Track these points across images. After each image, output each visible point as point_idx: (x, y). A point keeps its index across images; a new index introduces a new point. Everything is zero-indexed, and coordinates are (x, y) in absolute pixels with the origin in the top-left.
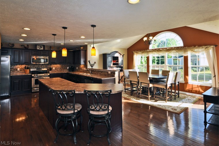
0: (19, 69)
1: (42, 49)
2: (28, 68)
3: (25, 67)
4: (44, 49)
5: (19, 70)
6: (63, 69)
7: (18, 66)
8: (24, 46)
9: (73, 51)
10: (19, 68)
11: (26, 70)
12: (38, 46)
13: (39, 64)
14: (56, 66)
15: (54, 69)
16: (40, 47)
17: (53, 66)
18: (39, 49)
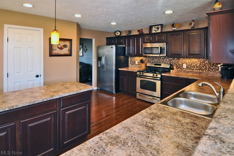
0: (136, 62)
4: (162, 31)
5: (137, 64)
7: (136, 58)
12: (153, 27)
14: (189, 62)
15: (186, 68)
16: (157, 28)
17: (183, 62)
18: (156, 32)
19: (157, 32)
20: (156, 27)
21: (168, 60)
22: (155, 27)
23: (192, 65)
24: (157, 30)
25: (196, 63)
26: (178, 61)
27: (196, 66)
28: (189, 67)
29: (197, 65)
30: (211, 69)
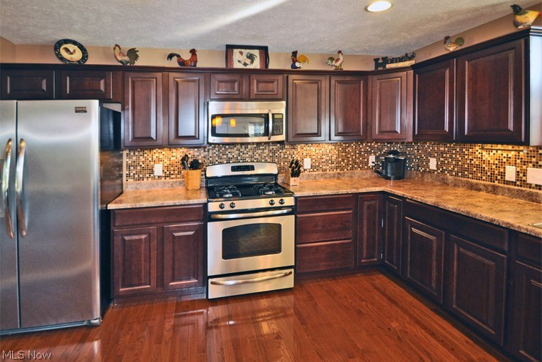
0: (158, 169)
1: (257, 64)
2: (195, 165)
3: (185, 159)
4: (267, 65)
5: (161, 174)
6: (347, 164)
7: (157, 154)
8: (178, 56)
9: (413, 67)
10: (160, 160)
11: (187, 174)
12: (236, 51)
13: (242, 144)
14: (317, 152)
15: (310, 167)
16: (248, 57)
17: (304, 154)
18: (244, 67)
19: (248, 67)
20: (246, 52)
21: (266, 151)
22: (241, 53)
23: (323, 160)
24: (248, 61)
25: (330, 155)
26: (292, 152)
27: (330, 162)
28: (317, 164)
29: (333, 158)
30: (356, 163)
